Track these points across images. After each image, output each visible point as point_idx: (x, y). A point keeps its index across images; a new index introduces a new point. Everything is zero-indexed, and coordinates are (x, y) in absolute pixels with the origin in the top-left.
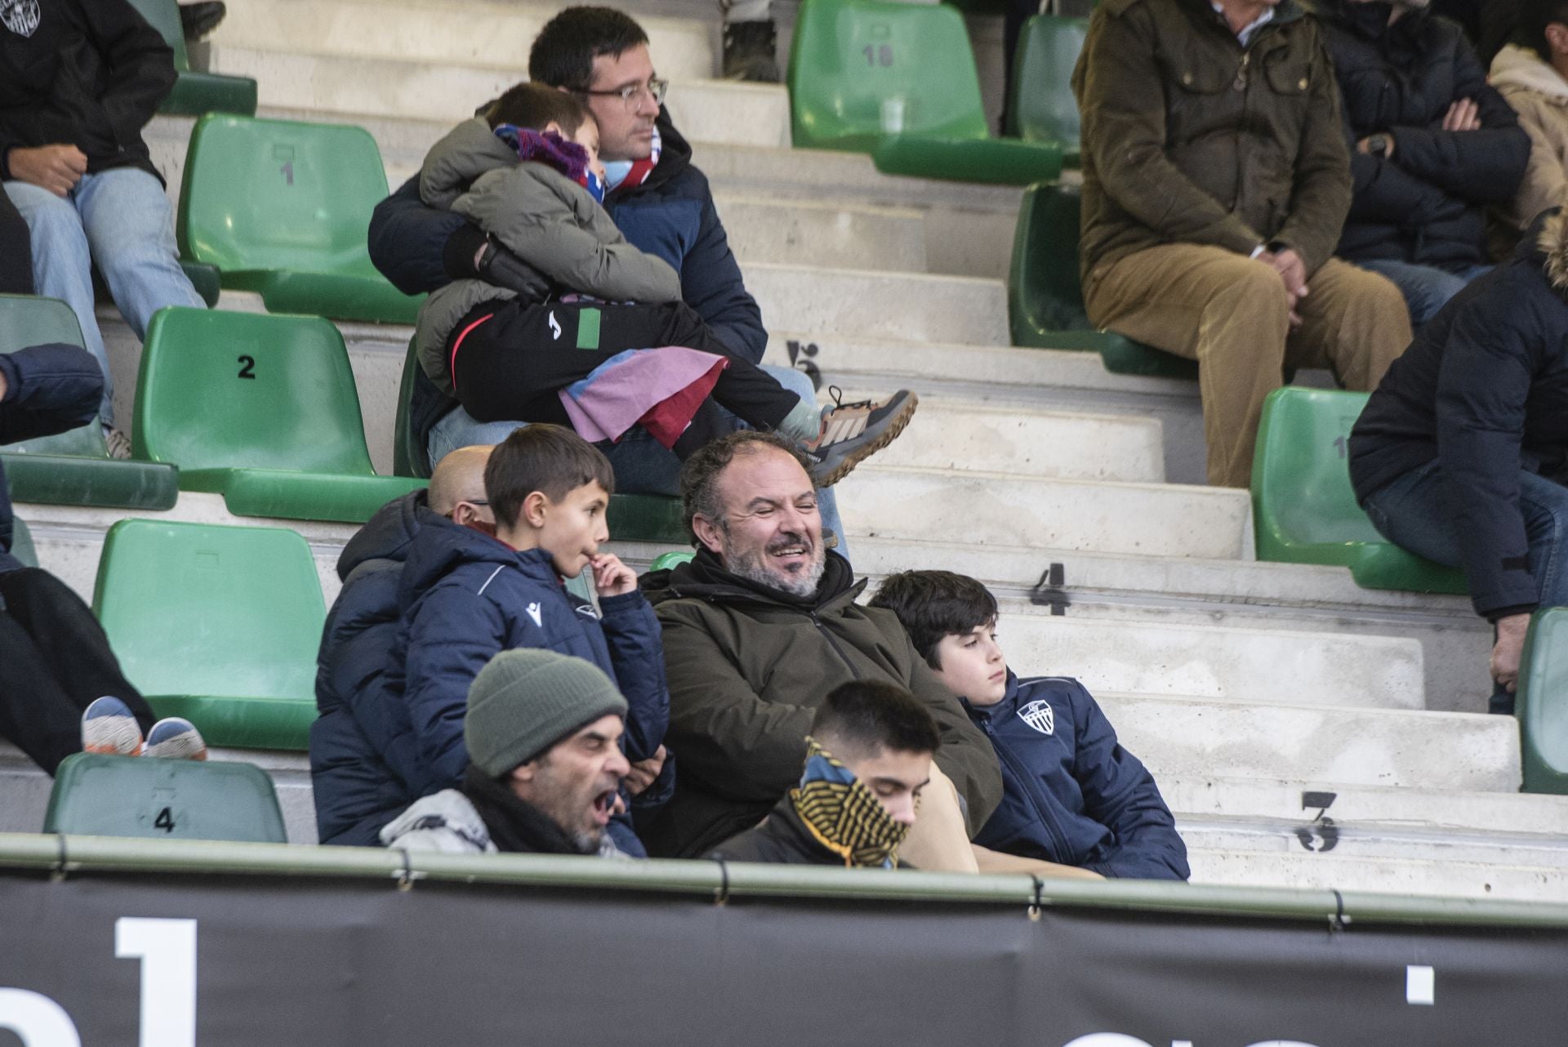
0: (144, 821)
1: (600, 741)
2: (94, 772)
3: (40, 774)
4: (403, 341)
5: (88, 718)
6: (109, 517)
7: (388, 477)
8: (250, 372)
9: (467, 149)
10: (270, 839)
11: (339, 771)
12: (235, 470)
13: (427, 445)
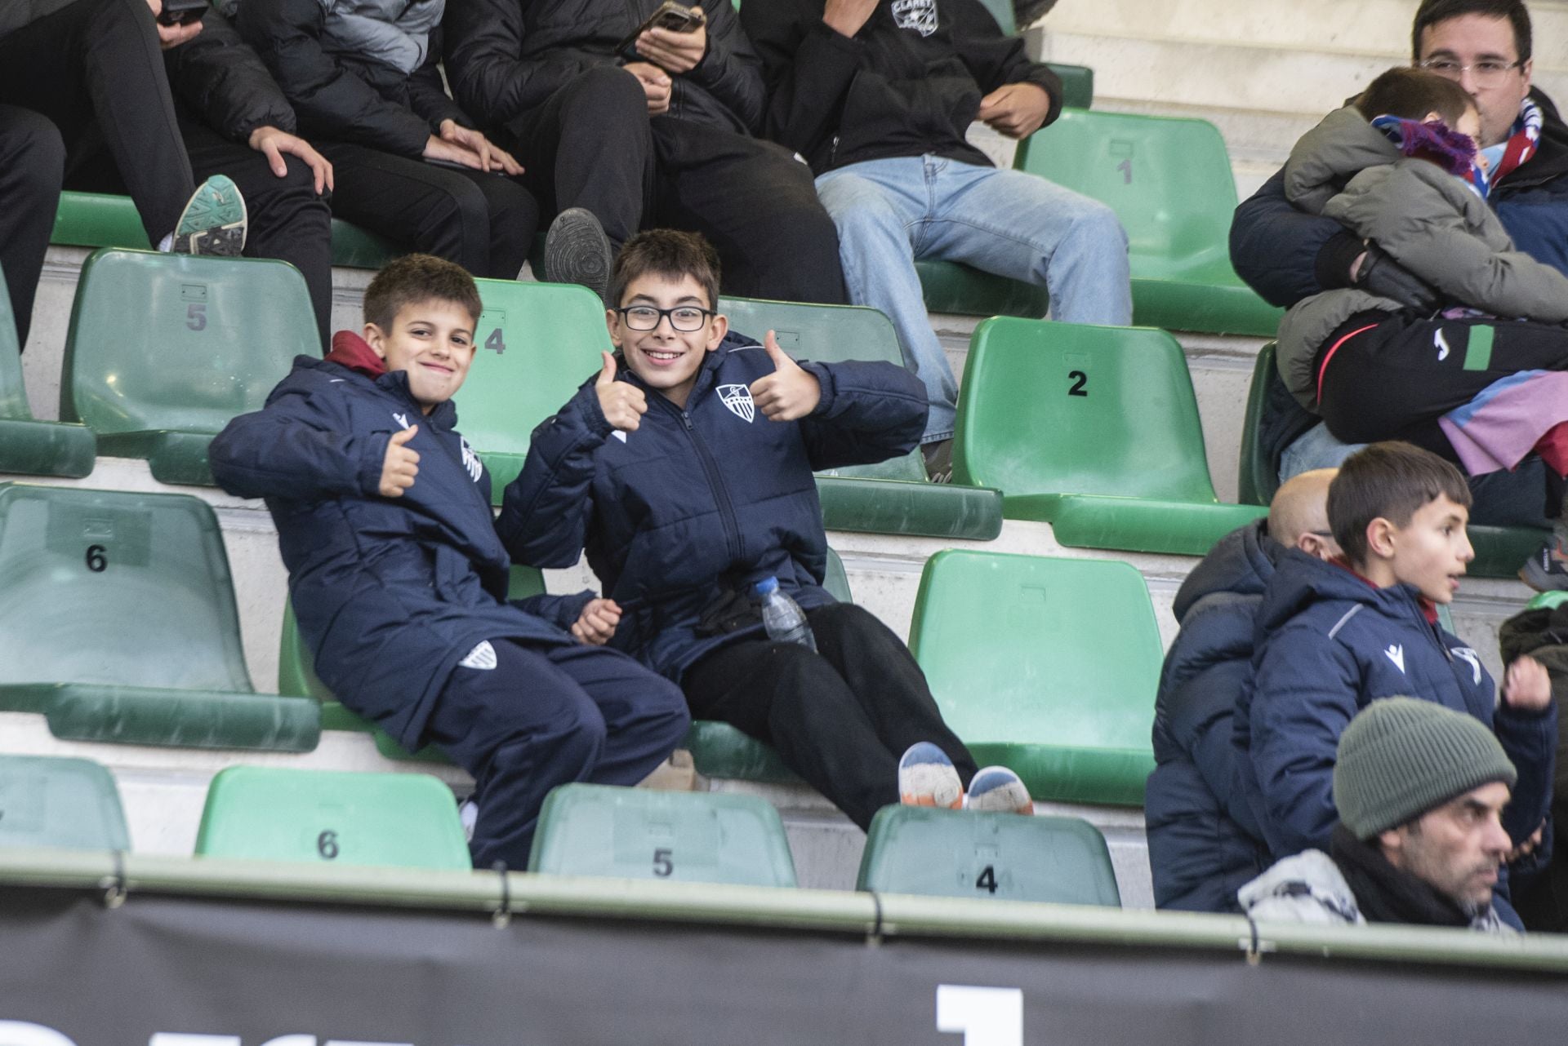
0: (966, 882)
1: (1480, 810)
2: (911, 826)
3: (853, 828)
4: (1249, 355)
5: (904, 766)
6: (928, 547)
7: (1230, 504)
8: (1082, 389)
9: (1342, 142)
10: (1102, 902)
11: (1178, 828)
12: (1066, 497)
13: (1278, 468)
